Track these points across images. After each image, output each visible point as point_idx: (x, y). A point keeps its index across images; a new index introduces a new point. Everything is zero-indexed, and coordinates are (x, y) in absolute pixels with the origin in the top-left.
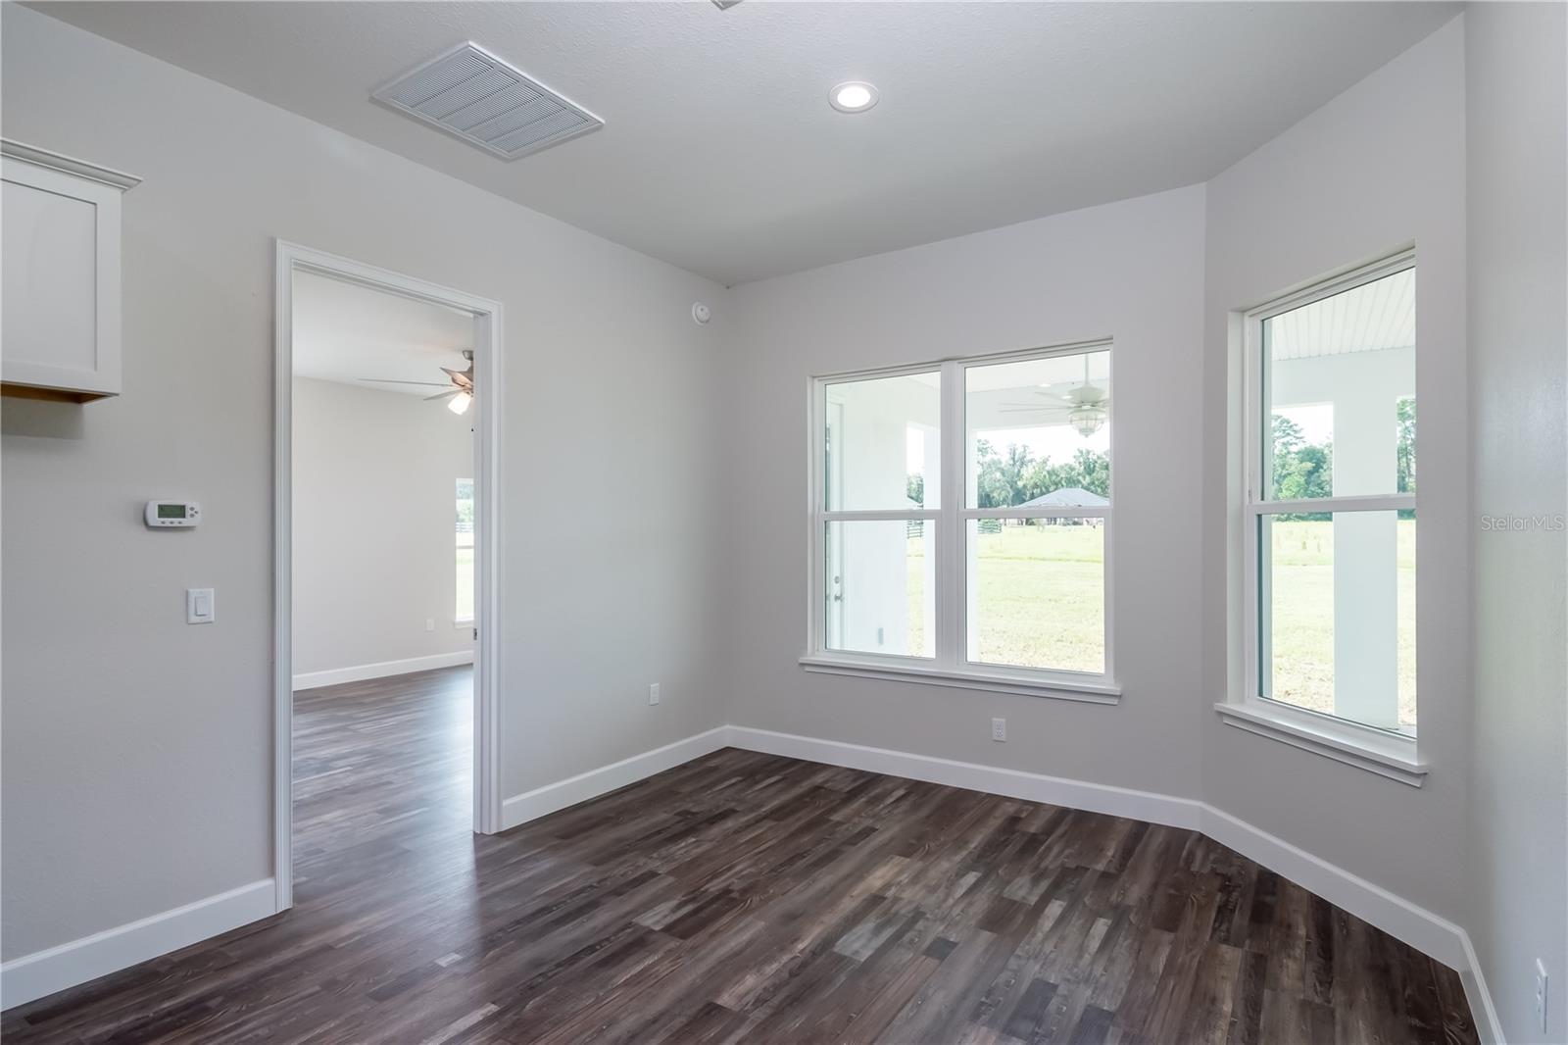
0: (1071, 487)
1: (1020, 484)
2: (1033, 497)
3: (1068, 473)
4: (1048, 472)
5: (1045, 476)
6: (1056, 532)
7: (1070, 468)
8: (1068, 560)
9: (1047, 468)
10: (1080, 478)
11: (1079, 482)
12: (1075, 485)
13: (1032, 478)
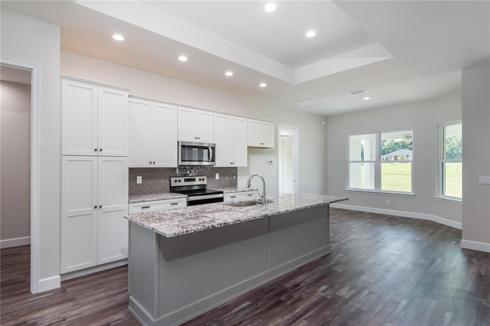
0: (404, 149)
1: (383, 148)
2: (388, 153)
3: (403, 144)
4: (395, 143)
5: (393, 145)
6: (398, 165)
7: (404, 142)
8: (403, 175)
9: (394, 142)
10: (408, 146)
11: (408, 147)
12: (406, 148)
13: (388, 146)
